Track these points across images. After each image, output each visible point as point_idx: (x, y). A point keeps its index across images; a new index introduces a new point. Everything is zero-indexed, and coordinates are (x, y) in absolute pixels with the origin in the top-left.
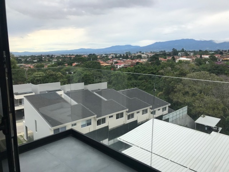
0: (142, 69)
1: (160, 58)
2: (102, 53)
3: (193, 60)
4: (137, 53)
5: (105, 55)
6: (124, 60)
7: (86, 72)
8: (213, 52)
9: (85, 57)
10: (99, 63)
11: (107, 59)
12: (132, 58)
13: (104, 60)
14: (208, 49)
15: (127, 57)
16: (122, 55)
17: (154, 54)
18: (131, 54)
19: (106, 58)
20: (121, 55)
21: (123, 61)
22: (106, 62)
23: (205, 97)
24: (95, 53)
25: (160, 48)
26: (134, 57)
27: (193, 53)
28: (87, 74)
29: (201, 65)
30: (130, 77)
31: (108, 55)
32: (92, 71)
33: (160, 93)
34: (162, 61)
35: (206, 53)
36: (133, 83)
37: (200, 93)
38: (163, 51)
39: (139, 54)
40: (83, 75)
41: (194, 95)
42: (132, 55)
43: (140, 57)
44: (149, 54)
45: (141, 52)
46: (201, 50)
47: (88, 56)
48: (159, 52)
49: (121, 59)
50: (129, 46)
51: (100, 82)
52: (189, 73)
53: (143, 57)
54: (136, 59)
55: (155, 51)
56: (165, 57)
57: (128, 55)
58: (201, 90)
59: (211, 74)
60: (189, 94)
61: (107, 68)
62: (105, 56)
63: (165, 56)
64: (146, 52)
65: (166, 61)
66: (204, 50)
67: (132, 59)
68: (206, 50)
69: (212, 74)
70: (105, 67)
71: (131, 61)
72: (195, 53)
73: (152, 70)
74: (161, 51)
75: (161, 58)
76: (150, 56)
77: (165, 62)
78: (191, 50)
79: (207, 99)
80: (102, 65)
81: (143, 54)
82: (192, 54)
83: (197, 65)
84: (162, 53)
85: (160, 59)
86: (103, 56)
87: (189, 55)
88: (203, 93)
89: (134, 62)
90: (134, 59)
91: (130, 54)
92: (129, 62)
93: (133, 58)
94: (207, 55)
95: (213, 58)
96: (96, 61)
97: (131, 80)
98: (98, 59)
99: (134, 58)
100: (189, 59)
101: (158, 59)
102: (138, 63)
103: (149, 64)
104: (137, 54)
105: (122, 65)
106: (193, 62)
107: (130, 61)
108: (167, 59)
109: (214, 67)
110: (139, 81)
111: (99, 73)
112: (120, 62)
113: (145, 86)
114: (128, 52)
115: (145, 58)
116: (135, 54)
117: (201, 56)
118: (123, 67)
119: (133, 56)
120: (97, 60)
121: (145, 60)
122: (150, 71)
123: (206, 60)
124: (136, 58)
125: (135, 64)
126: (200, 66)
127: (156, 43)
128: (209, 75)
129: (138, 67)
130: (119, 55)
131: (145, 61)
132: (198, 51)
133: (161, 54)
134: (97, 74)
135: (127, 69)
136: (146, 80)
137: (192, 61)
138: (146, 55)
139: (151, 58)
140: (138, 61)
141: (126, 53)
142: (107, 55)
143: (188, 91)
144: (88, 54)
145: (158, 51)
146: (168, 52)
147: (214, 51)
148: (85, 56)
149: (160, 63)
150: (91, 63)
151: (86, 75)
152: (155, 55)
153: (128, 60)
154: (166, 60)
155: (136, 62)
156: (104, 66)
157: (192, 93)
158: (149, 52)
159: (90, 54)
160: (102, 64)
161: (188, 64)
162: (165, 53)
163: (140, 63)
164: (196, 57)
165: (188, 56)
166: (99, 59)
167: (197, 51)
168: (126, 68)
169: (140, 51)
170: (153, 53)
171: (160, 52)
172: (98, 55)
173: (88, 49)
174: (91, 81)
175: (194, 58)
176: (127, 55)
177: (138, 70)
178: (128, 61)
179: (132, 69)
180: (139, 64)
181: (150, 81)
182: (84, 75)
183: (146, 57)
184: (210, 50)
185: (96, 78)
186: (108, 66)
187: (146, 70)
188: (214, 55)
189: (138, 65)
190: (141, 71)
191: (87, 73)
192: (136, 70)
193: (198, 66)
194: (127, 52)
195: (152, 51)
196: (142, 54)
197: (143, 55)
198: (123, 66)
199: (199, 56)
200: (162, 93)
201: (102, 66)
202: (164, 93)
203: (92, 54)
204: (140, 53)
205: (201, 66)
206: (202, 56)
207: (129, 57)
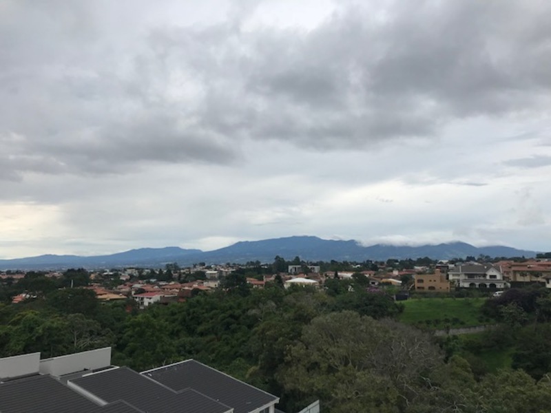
0: (207, 307)
1: (248, 279)
2: (104, 267)
3: (320, 282)
4: (195, 266)
5: (111, 271)
6: (161, 283)
7: (51, 320)
8: (359, 266)
9: (54, 277)
10: (93, 294)
11: (114, 281)
12: (182, 279)
13: (106, 286)
14: (347, 258)
15: (168, 277)
16: (158, 272)
17: (234, 270)
18: (180, 269)
19: (112, 279)
20: (153, 272)
21: (160, 286)
22: (111, 289)
23: (358, 374)
24: (84, 268)
25: (248, 254)
26: (187, 275)
27: (318, 267)
28: (55, 325)
29: (338, 294)
30: (176, 329)
31: (119, 271)
32: (69, 318)
33: (253, 369)
34: (254, 287)
35: (345, 266)
36: (183, 346)
37: (346, 365)
38: (255, 261)
39: (199, 268)
40: (40, 331)
41: (331, 370)
42: (182, 271)
43: (201, 276)
44: (222, 269)
45: (203, 264)
46: (336, 260)
47: (64, 274)
48: (245, 264)
49: (153, 280)
50: (177, 249)
51: (91, 347)
52: (315, 316)
53: (208, 277)
54: (192, 281)
55: (237, 261)
56: (259, 275)
57: (172, 272)
58: (346, 357)
60: (319, 368)
61: (114, 306)
62: (111, 273)
63: (259, 273)
64: (216, 265)
65: (262, 285)
66: (340, 259)
67: (181, 283)
68: (345, 260)
69: (365, 317)
70: (110, 304)
71: (179, 285)
72: (324, 267)
73: (231, 308)
74: (251, 262)
75: (252, 279)
76: (224, 274)
77: (261, 288)
78: (315, 261)
79: (362, 377)
80: (100, 297)
81: (209, 268)
82: (317, 269)
83: (330, 294)
84: (251, 267)
85: (249, 280)
86: (105, 274)
87: (311, 272)
88: (350, 364)
89: (186, 288)
90: (187, 282)
91: (176, 268)
92: (174, 288)
93: (186, 277)
94: (348, 271)
95: (360, 280)
96: (84, 288)
97: (177, 335)
98: (91, 281)
99: (186, 280)
100: (311, 281)
101: (245, 282)
102: (196, 291)
103: (223, 293)
104: (195, 270)
105: (156, 298)
106: (321, 287)
107: (177, 286)
108: (265, 280)
109: (364, 298)
110: (200, 338)
111: (91, 320)
112: (152, 290)
113: (213, 353)
114: (171, 265)
115: (213, 279)
116: (189, 268)
117: (336, 275)
118: (157, 303)
119: (184, 273)
120: (87, 286)
121: (213, 284)
122: (227, 310)
123: (347, 282)
124: (193, 278)
125: (190, 295)
126: (337, 296)
127: (240, 243)
128: (358, 320)
129: (198, 302)
130: (149, 271)
131: (214, 287)
132: (329, 262)
133: (250, 270)
134: (83, 324)
135: (169, 309)
136: (216, 334)
137: (318, 284)
138: (216, 272)
139: (227, 278)
140: (196, 286)
141: (168, 266)
142: (116, 270)
143: (318, 361)
144: (65, 269)
145: (242, 261)
146: (267, 265)
147: (361, 264)
148: (56, 274)
149: (249, 291)
150: (69, 293)
151: (50, 328)
152: (237, 271)
153: (173, 283)
154: (263, 283)
155: (191, 289)
156: (108, 301)
157: (326, 365)
158: (223, 264)
159: (70, 268)
160: (101, 295)
161: (312, 294)
162: (260, 267)
163: (201, 290)
164: (326, 276)
165: (310, 274)
166: (95, 281)
167: (327, 263)
168: (166, 304)
169: (202, 261)
170: (232, 267)
171: (248, 263)
172: (92, 273)
173: (65, 256)
174: (64, 347)
175: (323, 279)
176: (169, 271)
177: (195, 309)
178: (171, 287)
179: (181, 308)
180: (200, 295)
181: (226, 339)
182: (43, 329)
183: (216, 276)
184: (352, 261)
185: (79, 337)
186: (118, 302)
187: (216, 309)
188: (362, 273)
189: (197, 297)
190: (203, 313)
191: (53, 322)
192: (191, 310)
193: (333, 296)
194: (170, 263)
195: (229, 261)
196: (206, 268)
197: (209, 272)
198: (159, 299)
199: (331, 274)
200: (259, 367)
201: (101, 300)
202: (261, 368)
203: (77, 269)
204: (201, 267)
205: (339, 297)
206: (339, 274)
207: (176, 275)
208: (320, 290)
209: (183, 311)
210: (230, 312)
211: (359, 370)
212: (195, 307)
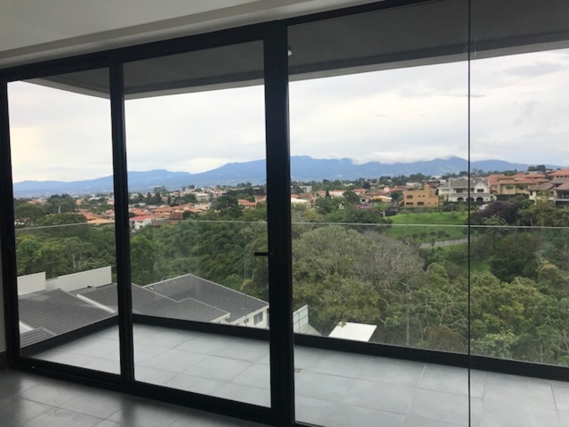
0: (200, 228)
1: (239, 201)
2: (89, 192)
3: (312, 202)
4: (184, 189)
5: (98, 196)
6: (151, 207)
7: (49, 244)
8: (351, 184)
9: (38, 204)
10: (83, 219)
11: (102, 206)
12: (172, 202)
13: (94, 211)
14: (340, 177)
15: (158, 201)
16: (146, 196)
17: (225, 192)
18: (169, 193)
19: (99, 204)
20: (141, 196)
21: (149, 210)
22: (100, 214)
23: (343, 280)
24: (68, 194)
25: (238, 176)
26: (177, 198)
27: (311, 187)
28: (53, 248)
29: (329, 212)
30: (170, 250)
31: (105, 195)
32: (65, 242)
33: (247, 281)
34: (246, 208)
35: (337, 185)
36: (179, 266)
37: (332, 273)
38: (246, 183)
39: (188, 191)
40: (40, 254)
41: (319, 278)
42: (171, 194)
43: (191, 199)
44: (213, 192)
45: (193, 187)
46: (328, 179)
47: (49, 200)
48: (236, 185)
49: (142, 204)
50: (164, 172)
51: (90, 268)
52: (305, 231)
53: (198, 199)
54: (182, 204)
55: (227, 183)
56: (250, 197)
57: (161, 195)
58: (332, 266)
59: (348, 231)
60: (309, 277)
61: (105, 231)
62: (97, 198)
63: (250, 195)
64: (206, 188)
65: (254, 206)
66: (332, 179)
67: (172, 206)
68: (337, 179)
69: (351, 230)
70: (101, 229)
71: (170, 208)
72: (316, 186)
73: (224, 228)
74: (242, 184)
75: (243, 201)
76: (215, 197)
77: (253, 209)
78: (307, 181)
79: (346, 284)
80: (89, 222)
81: (199, 190)
82: (309, 189)
83: (321, 212)
84: (243, 189)
85: (241, 202)
86: (91, 199)
87: (303, 192)
88: (336, 273)
89: (177, 211)
90: (178, 205)
91: (165, 192)
92: (164, 211)
93: (175, 201)
94: (339, 189)
95: (351, 198)
96: (73, 213)
97: (172, 256)
98: (77, 207)
99: (177, 203)
100: (303, 201)
101: (237, 203)
102: (187, 214)
103: (215, 215)
104: (185, 193)
105: (147, 221)
106: (312, 206)
107: (167, 210)
108: (256, 201)
109: (354, 215)
110: (195, 258)
111: (87, 243)
112: (142, 213)
113: (209, 271)
114: (159, 188)
115: (203, 201)
116: (178, 191)
117: (328, 194)
118: (149, 226)
119: (173, 197)
120: (74, 211)
121: (204, 207)
122: (220, 231)
123: (337, 201)
124: (183, 201)
125: (181, 217)
126: (328, 214)
127: (229, 165)
128: (344, 233)
129: (190, 223)
130: (137, 195)
131: (206, 209)
132: (321, 181)
133: (241, 192)
134: (80, 247)
135: (162, 231)
136: (210, 254)
137: (309, 204)
138: (206, 194)
139: (219, 200)
140: (186, 208)
141: (156, 189)
142: (102, 195)
143: (307, 271)
144: (49, 195)
145: (233, 183)
146: (258, 186)
147: (353, 182)
148: (40, 200)
149: (241, 212)
150: (59, 218)
151: (49, 252)
152: (228, 193)
153: (162, 206)
154: (255, 204)
155: (182, 212)
156: (97, 226)
157: (314, 274)
158: (212, 187)
159: (54, 194)
160: (90, 220)
161: (301, 212)
162: (251, 188)
163: (192, 213)
164: (318, 195)
165: (301, 194)
166: (81, 207)
167: (319, 183)
168: (159, 227)
169: (191, 184)
170: (223, 190)
171: (239, 185)
172: (77, 199)
173: (47, 182)
174: (64, 268)
175: (314, 199)
176: (158, 195)
177: (189, 231)
178: (162, 210)
179: (173, 229)
180: (192, 217)
181: (220, 257)
182: (42, 253)
183: (207, 198)
184: (344, 180)
185: (77, 259)
186: (109, 226)
187: (210, 230)
188: (353, 191)
189: (188, 221)
190: (196, 234)
191: (50, 246)
192: (185, 232)
193: (325, 214)
194: (158, 186)
195: (219, 184)
196: (195, 191)
197: (198, 194)
198: (150, 222)
199: (323, 194)
200: (252, 280)
201: (92, 225)
202: (254, 281)
203: (61, 195)
204: (191, 190)
205: (329, 215)
206: (330, 193)
207: (165, 199)
208: (311, 210)
209: (176, 233)
210: (223, 232)
211: (344, 277)
212: (188, 229)
